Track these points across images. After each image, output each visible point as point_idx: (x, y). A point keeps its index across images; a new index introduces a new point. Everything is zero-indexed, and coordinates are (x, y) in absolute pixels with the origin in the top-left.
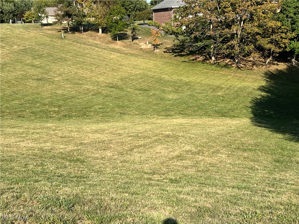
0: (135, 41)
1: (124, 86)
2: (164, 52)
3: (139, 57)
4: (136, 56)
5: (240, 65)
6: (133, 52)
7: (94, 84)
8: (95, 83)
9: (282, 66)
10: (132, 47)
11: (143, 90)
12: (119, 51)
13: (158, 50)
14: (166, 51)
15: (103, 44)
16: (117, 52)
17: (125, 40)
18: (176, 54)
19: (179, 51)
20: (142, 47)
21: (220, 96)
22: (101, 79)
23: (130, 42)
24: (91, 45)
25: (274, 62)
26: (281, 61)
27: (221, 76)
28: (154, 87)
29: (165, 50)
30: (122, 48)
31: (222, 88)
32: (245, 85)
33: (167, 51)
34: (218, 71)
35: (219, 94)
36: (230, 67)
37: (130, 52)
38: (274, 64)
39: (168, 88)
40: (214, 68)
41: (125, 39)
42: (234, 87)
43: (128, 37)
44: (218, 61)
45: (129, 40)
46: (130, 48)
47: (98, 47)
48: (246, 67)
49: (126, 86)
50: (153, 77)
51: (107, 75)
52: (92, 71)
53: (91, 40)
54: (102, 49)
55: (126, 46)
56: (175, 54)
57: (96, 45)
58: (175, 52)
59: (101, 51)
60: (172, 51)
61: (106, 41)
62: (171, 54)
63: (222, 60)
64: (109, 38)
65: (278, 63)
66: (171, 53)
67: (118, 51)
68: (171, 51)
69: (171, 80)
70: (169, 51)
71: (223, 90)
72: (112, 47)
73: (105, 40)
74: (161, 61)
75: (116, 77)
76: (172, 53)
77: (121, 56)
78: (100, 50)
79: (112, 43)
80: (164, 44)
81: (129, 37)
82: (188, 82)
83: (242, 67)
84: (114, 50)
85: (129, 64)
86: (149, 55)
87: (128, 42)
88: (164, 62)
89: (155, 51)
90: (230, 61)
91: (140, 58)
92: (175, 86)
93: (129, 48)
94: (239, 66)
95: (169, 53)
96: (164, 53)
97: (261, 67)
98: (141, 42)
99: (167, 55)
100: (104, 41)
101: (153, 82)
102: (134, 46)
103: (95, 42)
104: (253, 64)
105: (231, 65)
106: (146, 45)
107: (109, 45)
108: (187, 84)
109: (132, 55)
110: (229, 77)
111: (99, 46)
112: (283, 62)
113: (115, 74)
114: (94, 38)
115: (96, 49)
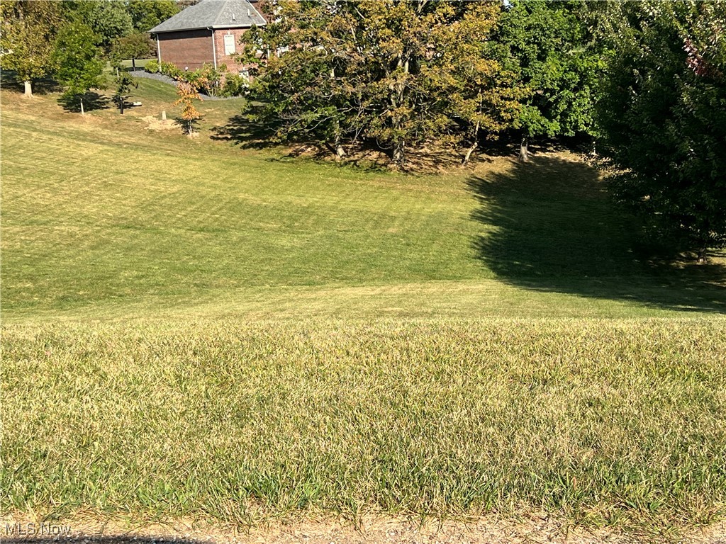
0: (127, 112)
1: (157, 223)
2: (212, 138)
3: (155, 152)
4: (147, 149)
5: (407, 166)
6: (133, 140)
7: (78, 221)
8: (79, 219)
9: (501, 165)
10: (126, 127)
11: (208, 231)
12: (97, 137)
13: (196, 134)
14: (217, 135)
15: (47, 122)
16: (91, 141)
17: (99, 110)
18: (244, 143)
19: (248, 134)
20: (152, 127)
21: (396, 236)
22: (90, 208)
23: (115, 113)
24: (16, 126)
25: (480, 156)
26: (494, 152)
27: (375, 192)
28: (233, 221)
29: (213, 134)
30: (100, 129)
31: (393, 219)
32: (440, 209)
33: (220, 136)
34: (361, 179)
35: (392, 230)
36: (385, 171)
37: (127, 140)
38: (483, 161)
39: (268, 223)
40: (350, 174)
41: (98, 108)
42: (419, 215)
43: (103, 103)
44: (352, 158)
45: (111, 110)
46: (120, 130)
47: (35, 130)
48: (422, 168)
49: (161, 223)
50: (218, 199)
51: (98, 198)
52: (54, 191)
53: (10, 112)
54: (48, 134)
55: (109, 126)
56: (242, 142)
57: (30, 125)
58: (242, 139)
59: (51, 139)
60: (230, 134)
61: (50, 113)
62: (230, 142)
63: (361, 154)
64: (56, 105)
65: (490, 158)
66: (230, 139)
67: (94, 138)
68: (229, 137)
69: (265, 203)
70: (224, 136)
71: (397, 223)
72: (72, 129)
73: (46, 111)
74: (216, 160)
75: (124, 202)
76: (235, 141)
77: (108, 151)
78: (45, 137)
79: (69, 118)
80: (204, 118)
81: (107, 102)
82: (308, 208)
83: (412, 169)
84: (81, 137)
85: (137, 169)
86: (176, 146)
87: (109, 114)
88: (224, 162)
89: (189, 136)
90: (380, 157)
91: (157, 153)
92: (282, 217)
93: (117, 129)
94: (406, 168)
95: (225, 141)
96: (212, 140)
97: (454, 167)
98: (145, 116)
99: (221, 145)
100: (44, 114)
101: (225, 210)
102: (129, 125)
103: (21, 116)
104: (434, 161)
105: (385, 165)
106: (161, 121)
107: (62, 124)
108: (307, 211)
109: (136, 147)
110: (395, 193)
111: (38, 128)
112: (499, 155)
113: (118, 195)
114: (14, 107)
115: (34, 134)
